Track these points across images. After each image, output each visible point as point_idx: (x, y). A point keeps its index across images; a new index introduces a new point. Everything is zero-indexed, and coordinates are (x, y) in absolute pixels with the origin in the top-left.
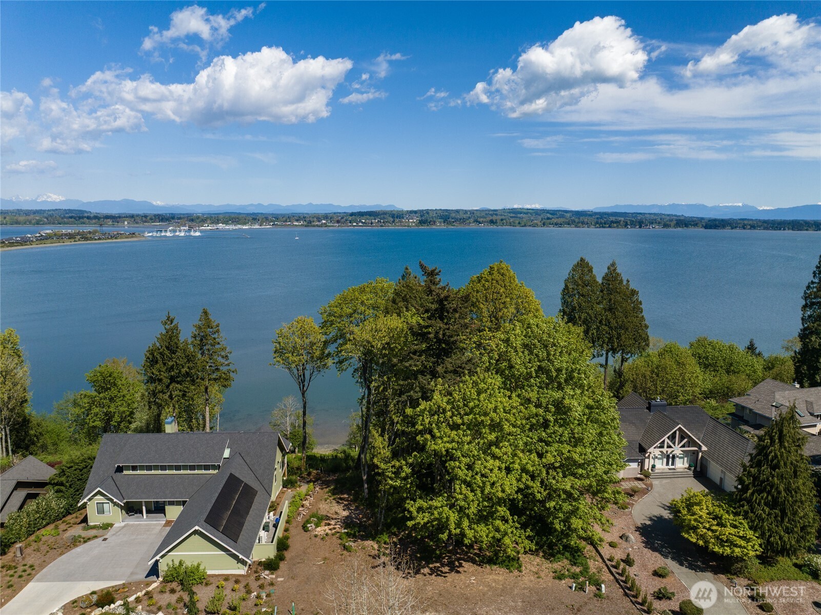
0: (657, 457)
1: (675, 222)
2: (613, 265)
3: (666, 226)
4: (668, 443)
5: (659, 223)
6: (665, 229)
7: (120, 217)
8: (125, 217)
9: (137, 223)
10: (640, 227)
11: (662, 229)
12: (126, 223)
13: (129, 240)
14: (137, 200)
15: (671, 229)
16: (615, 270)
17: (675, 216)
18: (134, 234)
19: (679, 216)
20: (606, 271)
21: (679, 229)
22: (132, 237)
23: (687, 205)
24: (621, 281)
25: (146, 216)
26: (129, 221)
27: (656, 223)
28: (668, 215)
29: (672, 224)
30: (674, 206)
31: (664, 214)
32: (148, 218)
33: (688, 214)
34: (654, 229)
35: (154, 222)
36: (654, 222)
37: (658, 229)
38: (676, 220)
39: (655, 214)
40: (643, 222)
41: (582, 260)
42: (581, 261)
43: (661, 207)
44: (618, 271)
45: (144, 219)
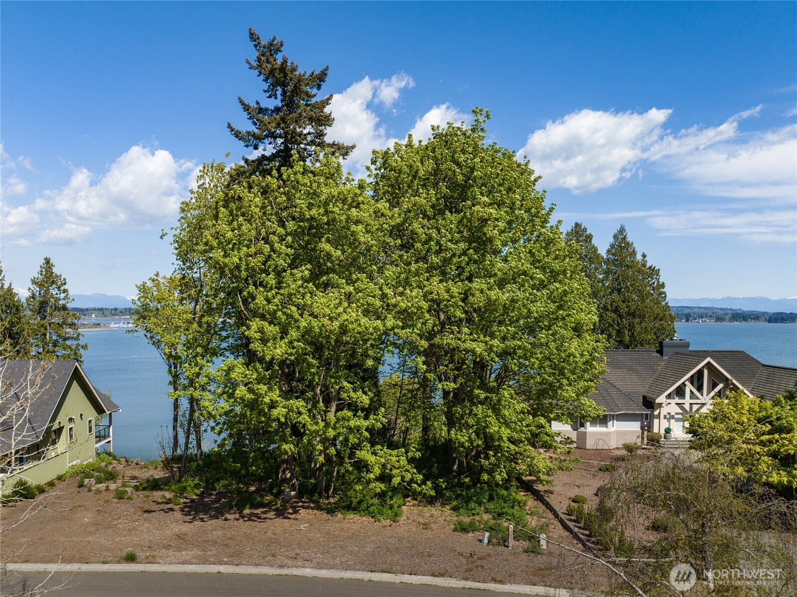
0: (673, 417)
1: (731, 315)
2: (622, 230)
3: (719, 319)
4: (691, 391)
5: (711, 316)
6: (718, 323)
7: (87, 310)
8: (93, 310)
9: (105, 316)
10: (687, 321)
11: (714, 323)
12: (93, 316)
13: (93, 329)
14: (109, 294)
15: (725, 323)
16: (625, 238)
17: (731, 309)
18: (98, 324)
19: (736, 310)
20: (612, 240)
21: (736, 323)
22: (96, 327)
23: (744, 299)
24: (634, 253)
25: (116, 309)
26: (97, 314)
27: (707, 316)
28: (722, 309)
29: (727, 317)
30: (728, 299)
31: (717, 309)
32: (118, 311)
33: (746, 308)
34: (704, 323)
35: (124, 315)
36: (704, 315)
37: (710, 323)
38: (732, 314)
39: (706, 308)
40: (690, 315)
41: (577, 225)
42: (576, 227)
43: (712, 300)
44: (629, 239)
45: (113, 312)
